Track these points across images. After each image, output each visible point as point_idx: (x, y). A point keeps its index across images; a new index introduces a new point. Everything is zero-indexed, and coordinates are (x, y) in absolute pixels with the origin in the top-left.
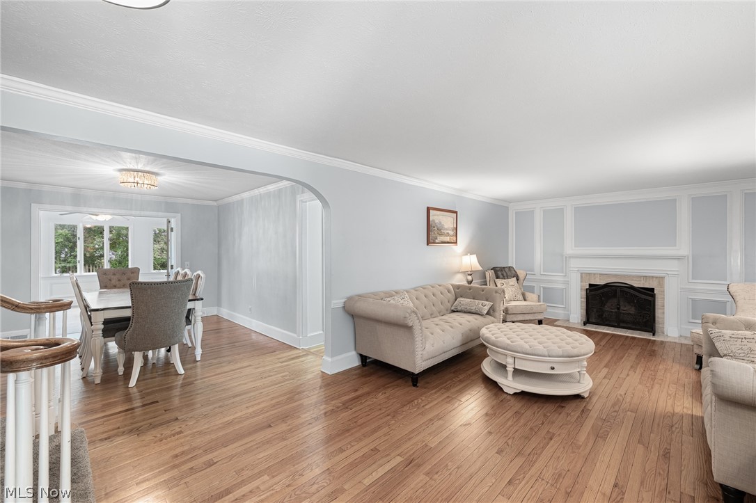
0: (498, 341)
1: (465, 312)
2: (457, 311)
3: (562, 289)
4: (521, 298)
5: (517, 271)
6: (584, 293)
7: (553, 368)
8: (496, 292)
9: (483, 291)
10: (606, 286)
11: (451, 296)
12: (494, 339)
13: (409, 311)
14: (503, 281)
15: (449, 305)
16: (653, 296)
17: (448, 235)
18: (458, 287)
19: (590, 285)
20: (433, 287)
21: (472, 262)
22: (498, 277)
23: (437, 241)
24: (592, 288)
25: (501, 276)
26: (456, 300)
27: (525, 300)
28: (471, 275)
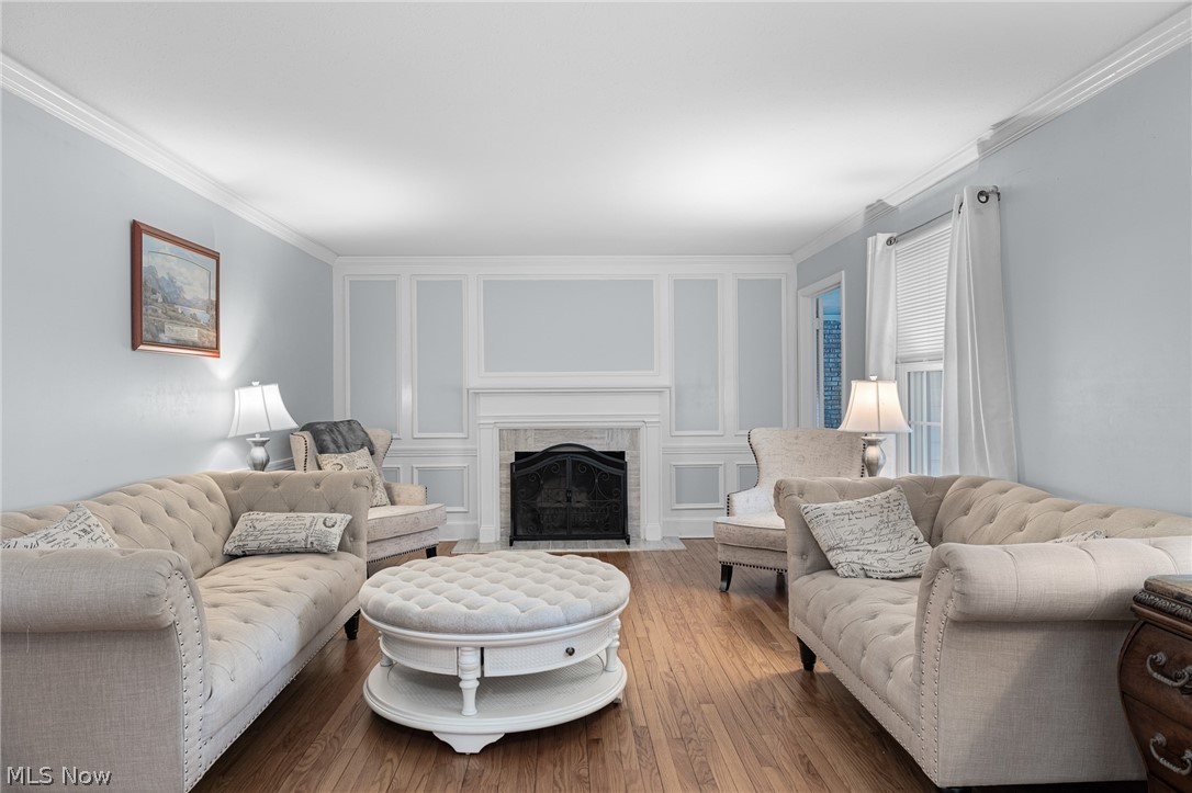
0: (431, 613)
1: (271, 553)
2: (245, 555)
3: (462, 469)
4: (385, 499)
5: (368, 431)
6: (507, 473)
7: (570, 652)
8: (357, 485)
9: (317, 485)
10: (547, 453)
11: (220, 512)
12: (418, 609)
13: (165, 570)
14: (340, 458)
15: (217, 539)
16: (623, 467)
17: (193, 321)
18: (236, 482)
19: (518, 455)
20: (160, 487)
21: (266, 406)
22: (322, 450)
23: (164, 338)
24: (523, 460)
25: (332, 446)
26: (234, 523)
27: (393, 503)
28: (263, 444)
